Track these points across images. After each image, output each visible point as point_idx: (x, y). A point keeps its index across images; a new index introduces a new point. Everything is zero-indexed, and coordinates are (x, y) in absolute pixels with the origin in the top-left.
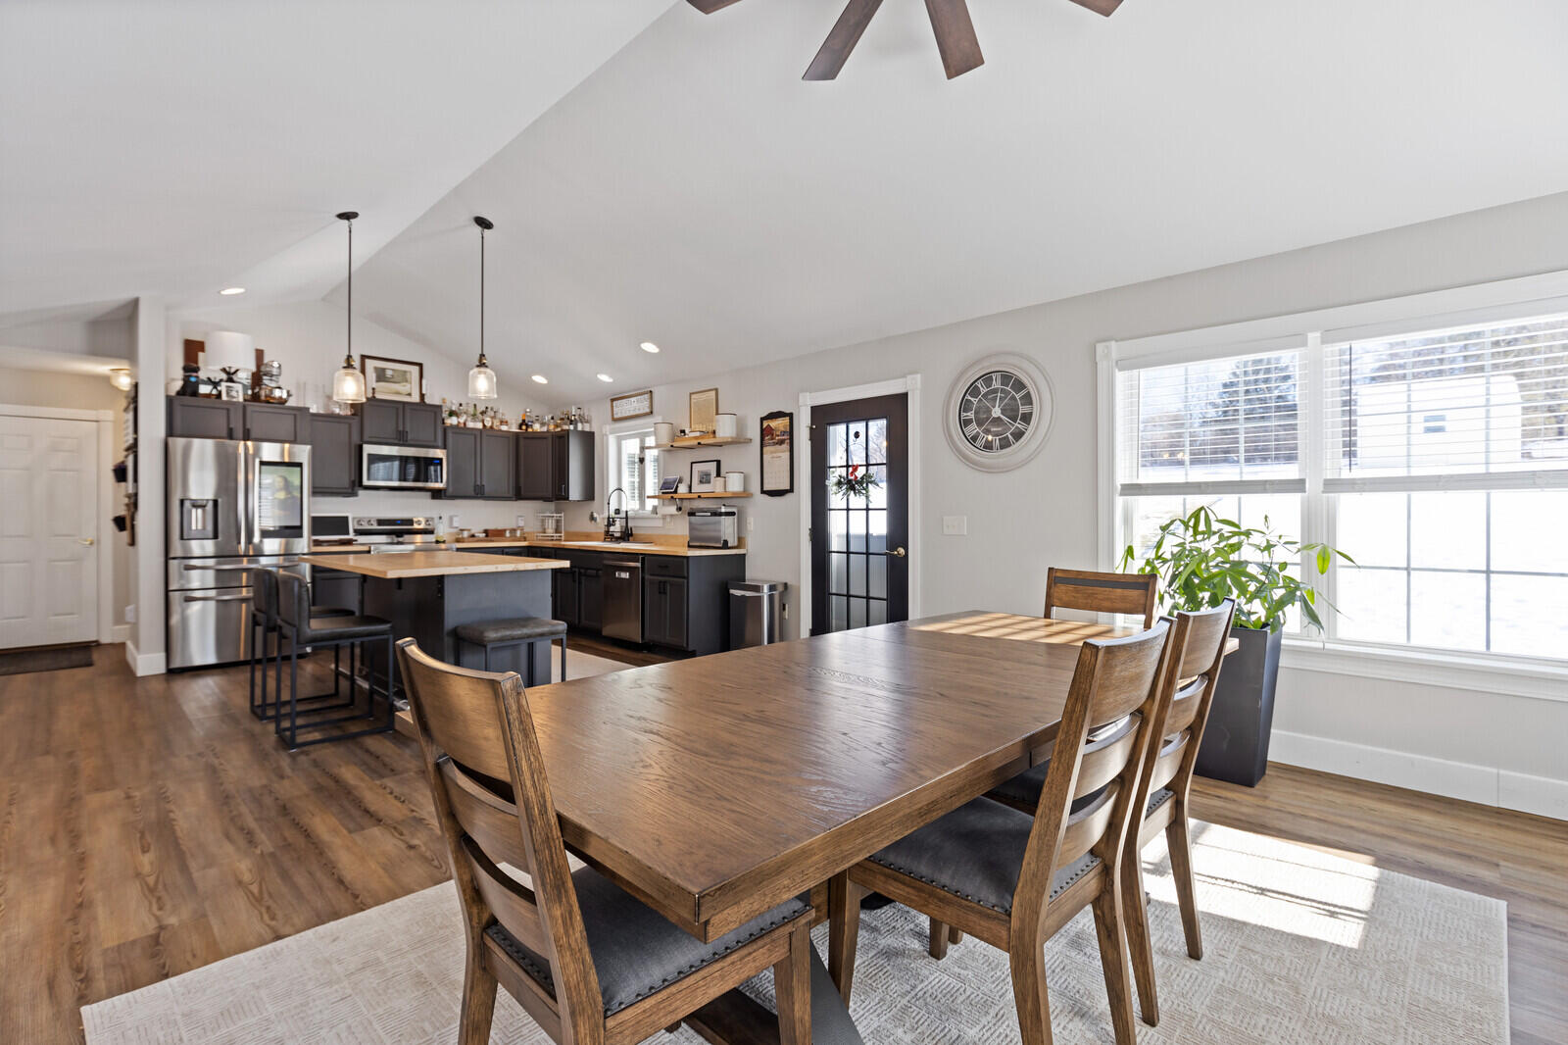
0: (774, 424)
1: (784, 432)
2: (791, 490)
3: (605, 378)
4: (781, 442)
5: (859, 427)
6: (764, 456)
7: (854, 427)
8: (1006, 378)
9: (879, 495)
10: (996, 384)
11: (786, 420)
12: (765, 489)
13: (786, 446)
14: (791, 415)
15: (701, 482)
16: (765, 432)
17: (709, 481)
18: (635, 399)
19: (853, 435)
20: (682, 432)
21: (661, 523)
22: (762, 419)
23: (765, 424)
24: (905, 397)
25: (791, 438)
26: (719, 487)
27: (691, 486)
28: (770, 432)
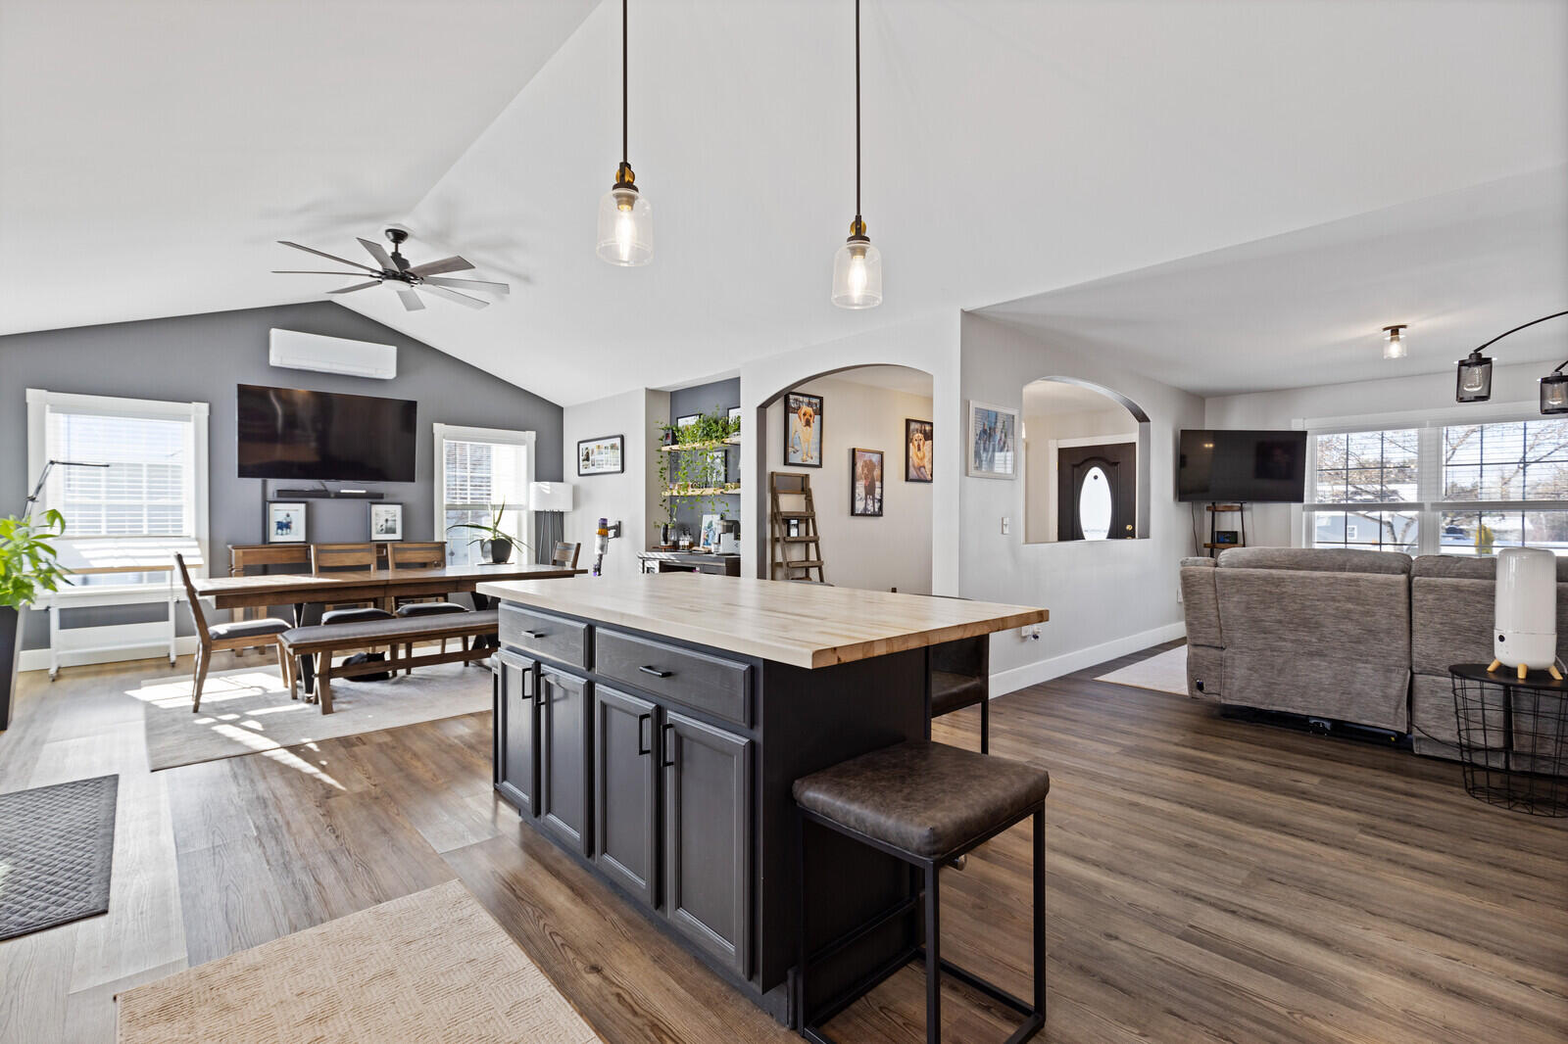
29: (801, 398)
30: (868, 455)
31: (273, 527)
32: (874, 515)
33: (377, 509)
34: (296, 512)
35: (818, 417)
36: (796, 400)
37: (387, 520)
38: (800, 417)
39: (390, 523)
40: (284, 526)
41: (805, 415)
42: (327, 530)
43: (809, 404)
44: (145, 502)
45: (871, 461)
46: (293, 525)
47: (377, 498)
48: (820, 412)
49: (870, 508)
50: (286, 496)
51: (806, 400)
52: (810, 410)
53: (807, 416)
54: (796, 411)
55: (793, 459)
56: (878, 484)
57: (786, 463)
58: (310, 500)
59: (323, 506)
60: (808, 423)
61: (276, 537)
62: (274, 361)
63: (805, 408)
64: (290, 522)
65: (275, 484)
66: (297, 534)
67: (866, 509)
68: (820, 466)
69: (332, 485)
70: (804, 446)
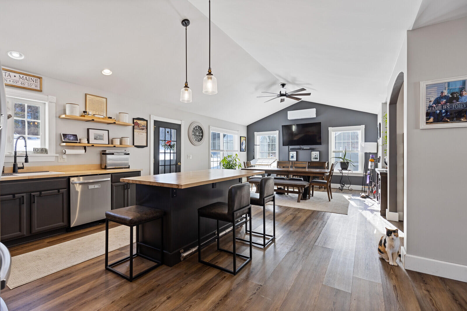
0: (139, 122)
1: (144, 126)
2: (147, 146)
3: (15, 55)
4: (143, 129)
5: (169, 130)
6: (135, 133)
7: (167, 130)
10: (197, 128)
11: (145, 122)
12: (135, 145)
13: (145, 131)
14: (147, 121)
15: (95, 139)
16: (135, 125)
17: (102, 139)
18: (17, 75)
19: (166, 132)
20: (84, 112)
21: (53, 159)
22: (134, 119)
23: (135, 121)
24: (180, 125)
25: (147, 129)
26: (117, 142)
27: (88, 140)
28: (138, 124)
31: (290, 157)
33: (313, 153)
34: (294, 153)
37: (315, 156)
39: (316, 156)
40: (292, 157)
42: (301, 158)
44: (271, 152)
46: (294, 157)
47: (313, 150)
50: (293, 150)
58: (298, 151)
59: (301, 152)
61: (291, 160)
62: (289, 118)
64: (293, 156)
65: (291, 147)
66: (295, 159)
69: (302, 147)
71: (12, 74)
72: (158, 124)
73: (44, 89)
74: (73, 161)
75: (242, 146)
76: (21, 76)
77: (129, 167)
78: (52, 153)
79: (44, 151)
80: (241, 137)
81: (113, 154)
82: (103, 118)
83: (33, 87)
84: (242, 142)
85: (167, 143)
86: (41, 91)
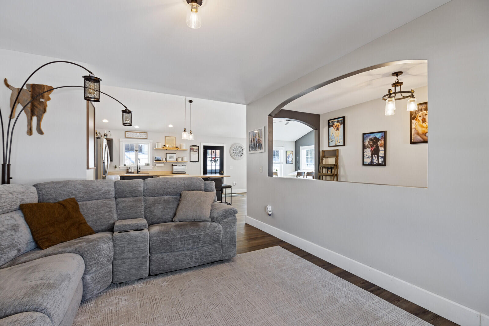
0: (193, 147)
1: (197, 150)
2: (198, 161)
4: (196, 151)
5: (214, 151)
6: (191, 154)
7: (213, 151)
8: (239, 147)
9: (218, 163)
10: (238, 148)
11: (198, 147)
12: (191, 161)
13: (197, 152)
14: (198, 146)
15: (169, 158)
16: (191, 149)
17: (173, 158)
18: (139, 133)
19: (212, 152)
20: (164, 146)
21: (151, 168)
22: (190, 146)
23: (191, 147)
24: (223, 147)
25: (199, 151)
26: (180, 160)
27: (166, 159)
28: (193, 149)
29: (334, 120)
30: (373, 135)
32: (379, 164)
35: (342, 126)
36: (332, 122)
38: (334, 128)
41: (336, 126)
43: (338, 121)
45: (375, 137)
48: (344, 123)
49: (375, 160)
51: (336, 120)
52: (338, 124)
53: (337, 126)
54: (332, 126)
55: (331, 144)
56: (381, 149)
57: (329, 146)
60: (338, 129)
63: (336, 124)
67: (372, 162)
68: (344, 145)
70: (336, 139)
71: (137, 133)
72: (206, 148)
73: (148, 138)
74: (159, 170)
75: (288, 159)
76: (140, 133)
77: (185, 173)
78: (151, 165)
79: (148, 165)
80: (286, 151)
81: (176, 166)
82: (172, 148)
83: (144, 137)
84: (287, 156)
85: (213, 159)
86: (147, 138)
